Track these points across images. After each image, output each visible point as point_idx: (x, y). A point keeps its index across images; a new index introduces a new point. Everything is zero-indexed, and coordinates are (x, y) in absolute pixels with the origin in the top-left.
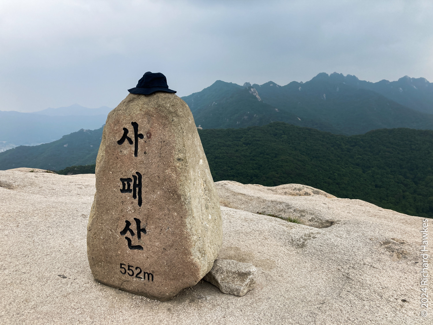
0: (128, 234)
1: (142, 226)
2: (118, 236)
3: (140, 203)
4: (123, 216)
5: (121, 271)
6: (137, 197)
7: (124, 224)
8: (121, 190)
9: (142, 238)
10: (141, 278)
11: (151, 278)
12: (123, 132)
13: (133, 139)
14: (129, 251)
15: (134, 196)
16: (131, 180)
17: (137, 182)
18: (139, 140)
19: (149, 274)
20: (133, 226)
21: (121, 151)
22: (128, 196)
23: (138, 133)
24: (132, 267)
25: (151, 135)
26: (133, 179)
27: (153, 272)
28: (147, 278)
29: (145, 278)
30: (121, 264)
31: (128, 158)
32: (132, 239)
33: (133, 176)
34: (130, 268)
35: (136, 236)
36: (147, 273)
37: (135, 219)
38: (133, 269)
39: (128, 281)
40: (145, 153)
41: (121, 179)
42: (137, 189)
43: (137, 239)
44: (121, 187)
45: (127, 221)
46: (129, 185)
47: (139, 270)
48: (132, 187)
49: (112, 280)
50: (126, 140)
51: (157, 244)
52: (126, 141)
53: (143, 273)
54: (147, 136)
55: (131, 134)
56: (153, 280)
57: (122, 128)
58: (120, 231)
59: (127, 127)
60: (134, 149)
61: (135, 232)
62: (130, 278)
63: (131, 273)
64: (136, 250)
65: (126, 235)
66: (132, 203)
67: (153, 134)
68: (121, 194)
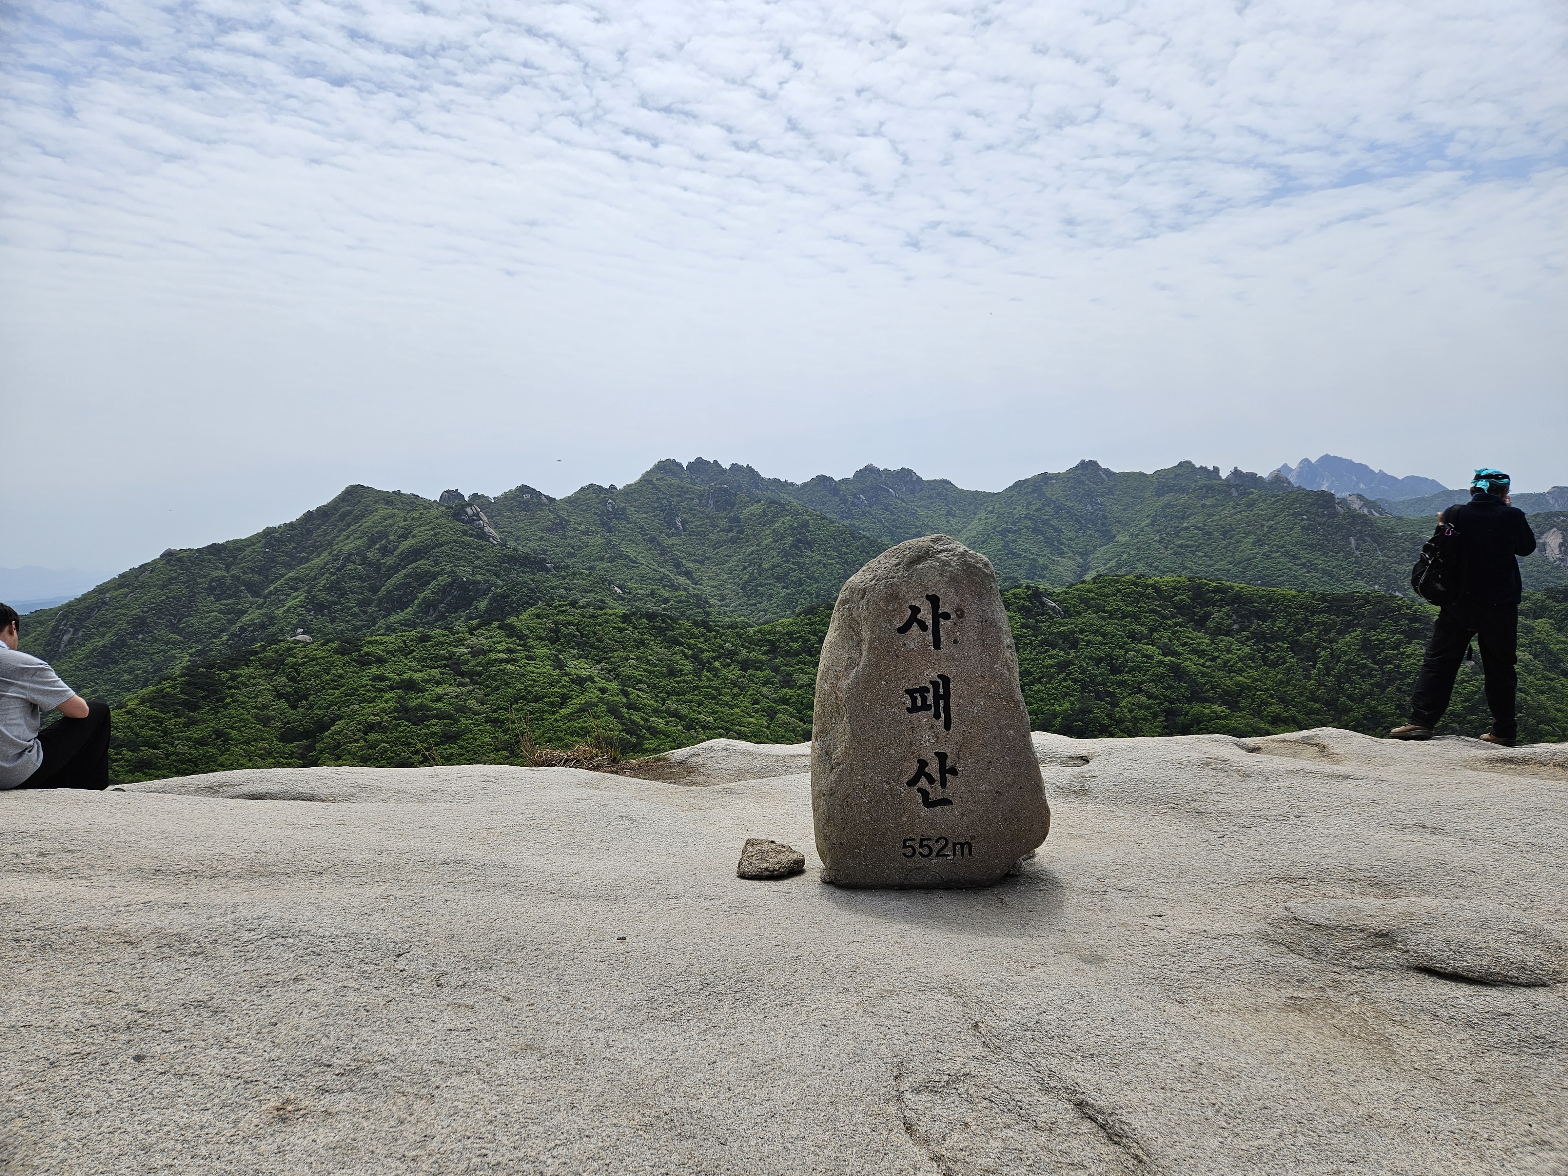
0: (923, 783)
1: (949, 763)
2: (903, 789)
3: (947, 726)
4: (913, 753)
5: (904, 854)
6: (942, 715)
7: (916, 766)
8: (908, 709)
9: (948, 784)
10: (948, 855)
11: (966, 851)
12: (909, 612)
13: (929, 623)
14: (924, 811)
15: (937, 716)
16: (928, 691)
17: (941, 691)
18: (942, 622)
19: (962, 845)
20: (933, 768)
21: (905, 644)
22: (924, 717)
23: (940, 612)
24: (930, 839)
25: (963, 612)
26: (930, 687)
27: (973, 838)
28: (958, 852)
29: (954, 854)
30: (905, 841)
31: (919, 654)
32: (930, 790)
33: (931, 682)
34: (925, 843)
35: (937, 784)
36: (959, 843)
37: (936, 754)
38: (930, 843)
39: (919, 868)
40: (955, 642)
41: (908, 691)
42: (942, 703)
43: (940, 788)
44: (909, 703)
45: (920, 761)
46: (924, 699)
47: (943, 842)
48: (930, 701)
49: (885, 875)
50: (915, 624)
51: (982, 788)
52: (915, 626)
53: (950, 845)
54: (957, 615)
55: (926, 615)
56: (970, 853)
57: (907, 605)
58: (906, 780)
59: (917, 604)
60: (931, 638)
61: (936, 776)
62: (924, 861)
63: (926, 851)
64: (938, 808)
65: (919, 784)
66: (932, 727)
67: (966, 611)
68: (909, 716)
